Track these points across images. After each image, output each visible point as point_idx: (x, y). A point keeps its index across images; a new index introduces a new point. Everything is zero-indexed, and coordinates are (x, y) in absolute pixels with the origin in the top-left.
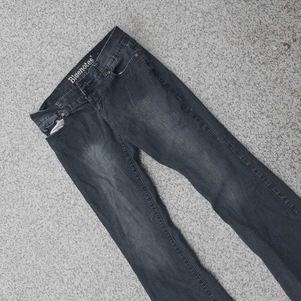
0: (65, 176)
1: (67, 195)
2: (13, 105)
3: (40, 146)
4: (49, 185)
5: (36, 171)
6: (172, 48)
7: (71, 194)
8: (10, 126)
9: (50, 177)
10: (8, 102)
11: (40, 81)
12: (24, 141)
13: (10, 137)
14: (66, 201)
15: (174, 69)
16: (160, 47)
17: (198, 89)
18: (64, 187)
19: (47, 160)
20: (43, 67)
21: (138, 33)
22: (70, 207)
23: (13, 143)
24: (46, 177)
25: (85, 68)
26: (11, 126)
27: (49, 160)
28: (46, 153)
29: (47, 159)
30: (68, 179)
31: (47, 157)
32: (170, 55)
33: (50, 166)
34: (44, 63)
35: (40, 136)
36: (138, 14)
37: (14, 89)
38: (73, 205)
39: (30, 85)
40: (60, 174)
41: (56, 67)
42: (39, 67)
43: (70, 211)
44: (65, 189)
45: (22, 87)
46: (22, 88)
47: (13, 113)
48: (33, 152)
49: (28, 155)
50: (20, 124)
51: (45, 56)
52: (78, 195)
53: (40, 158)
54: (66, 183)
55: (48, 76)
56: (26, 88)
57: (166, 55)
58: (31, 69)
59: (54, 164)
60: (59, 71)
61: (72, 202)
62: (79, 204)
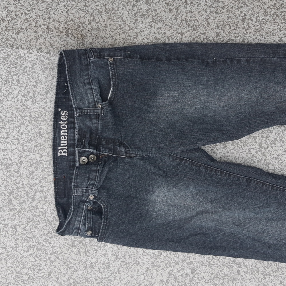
0: (154, 253)
1: (175, 270)
2: (23, 244)
3: (96, 252)
4: (147, 281)
5: (118, 283)
6: (134, 21)
7: (179, 264)
8: (41, 268)
9: (139, 272)
10: (14, 246)
11: (27, 189)
12: (73, 267)
13: (54, 278)
14: (180, 278)
15: (157, 39)
16: (120, 33)
17: (199, 35)
18: (165, 265)
19: (119, 258)
20: (16, 172)
21: (84, 41)
22: (191, 278)
23: (64, 281)
24: (135, 277)
25: (65, 127)
26: (43, 266)
27: (120, 256)
28: (110, 254)
29: (117, 258)
30: (160, 254)
31: (115, 256)
32: (138, 31)
33: (128, 262)
34: (13, 167)
35: (86, 242)
36: (66, 23)
37: (6, 226)
38: (192, 273)
39: (20, 204)
40: (147, 257)
41: (32, 158)
42: (12, 176)
43: (195, 283)
44: (167, 267)
45: (14, 215)
46: (15, 217)
47: (31, 252)
48: (95, 267)
49: (93, 276)
50: (51, 254)
51: (7, 159)
52: (187, 259)
53: (109, 266)
54: (162, 260)
55: (32, 176)
56: (20, 212)
57: (135, 34)
58: (5, 186)
59: (130, 254)
60: (39, 159)
61: (189, 271)
62: (197, 266)
